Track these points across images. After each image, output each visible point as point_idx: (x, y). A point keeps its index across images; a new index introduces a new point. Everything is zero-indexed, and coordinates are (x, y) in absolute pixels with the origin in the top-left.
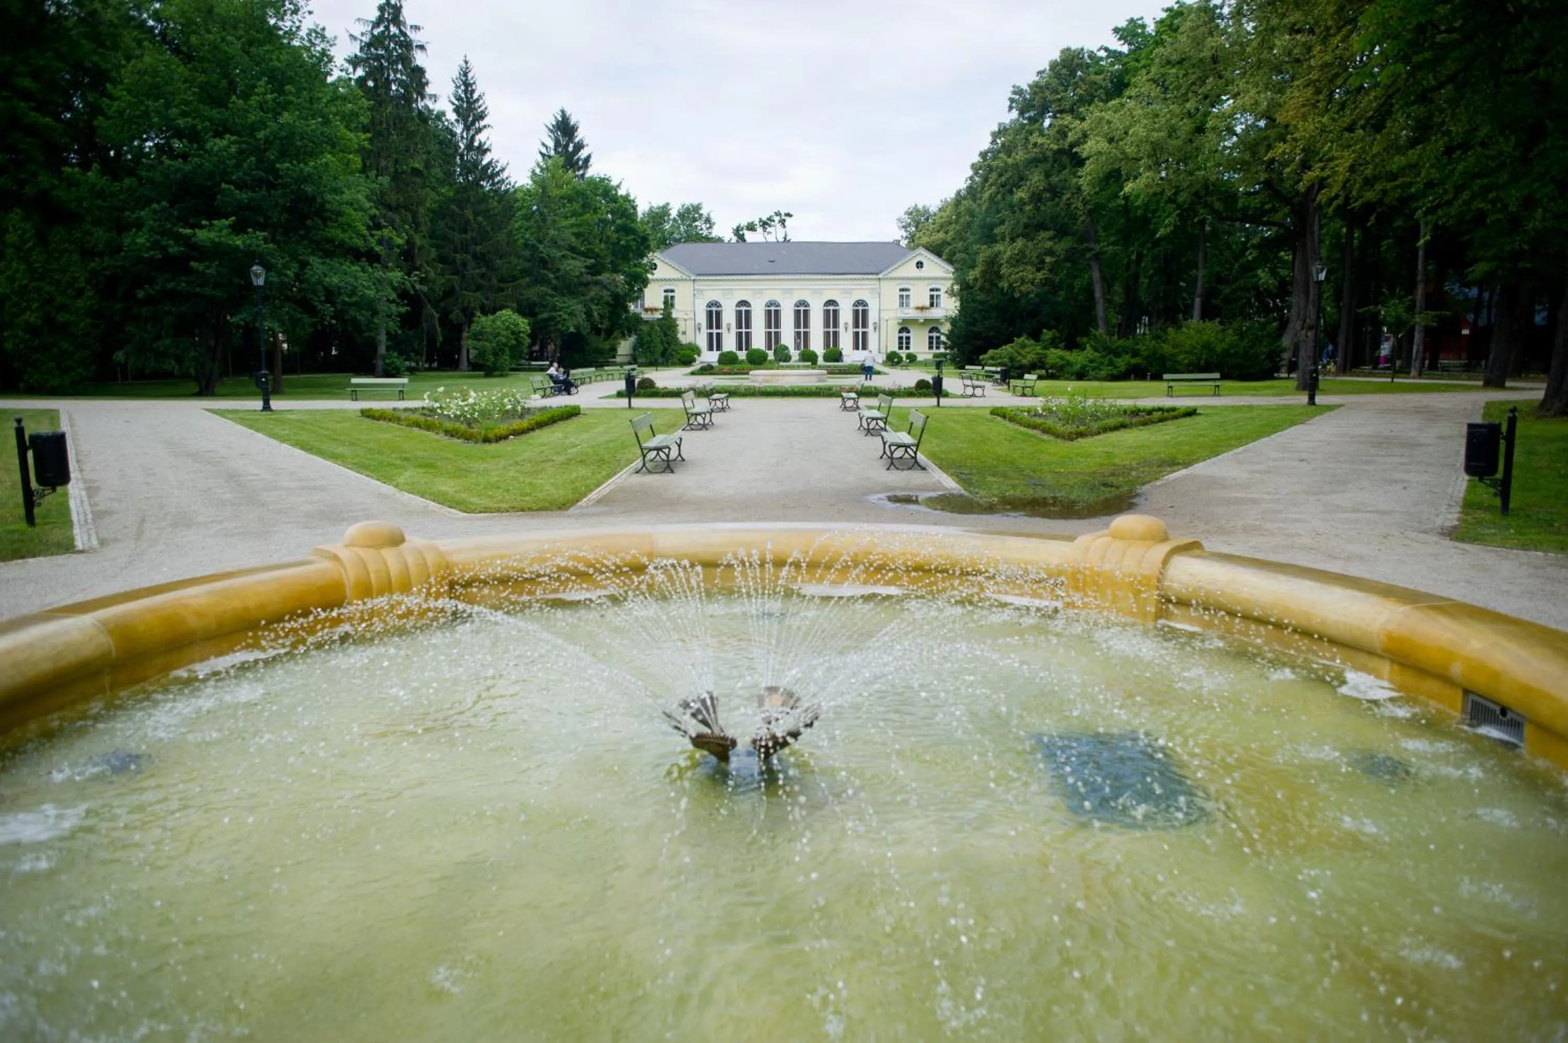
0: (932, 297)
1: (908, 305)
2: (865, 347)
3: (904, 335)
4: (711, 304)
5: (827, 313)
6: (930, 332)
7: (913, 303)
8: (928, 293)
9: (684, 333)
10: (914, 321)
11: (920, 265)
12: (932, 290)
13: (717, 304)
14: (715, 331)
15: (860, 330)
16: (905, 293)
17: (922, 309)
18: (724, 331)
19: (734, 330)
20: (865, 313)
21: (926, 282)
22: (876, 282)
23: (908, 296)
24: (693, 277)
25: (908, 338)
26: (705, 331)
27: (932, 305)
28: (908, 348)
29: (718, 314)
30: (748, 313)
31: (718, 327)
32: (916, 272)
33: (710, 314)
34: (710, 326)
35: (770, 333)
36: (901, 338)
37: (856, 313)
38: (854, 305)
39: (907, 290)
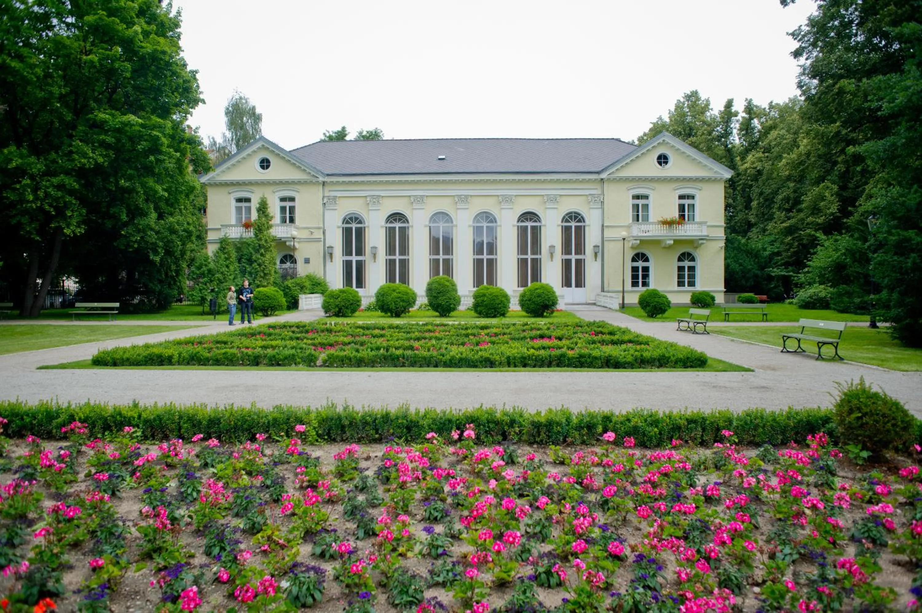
0: (682, 208)
1: (646, 219)
2: (580, 284)
3: (640, 264)
4: (348, 220)
5: (522, 231)
6: (680, 260)
7: (655, 215)
8: (677, 202)
9: (307, 261)
10: (655, 243)
11: (663, 160)
12: (681, 197)
13: (357, 219)
14: (354, 258)
15: (573, 257)
16: (641, 202)
17: (669, 223)
18: (367, 258)
19: (382, 256)
20: (580, 231)
21: (674, 185)
22: (598, 186)
23: (646, 207)
24: (321, 179)
25: (646, 270)
26: (339, 258)
27: (682, 217)
28: (645, 284)
29: (360, 233)
30: (404, 232)
31: (360, 252)
32: (656, 171)
33: (347, 232)
34: (347, 251)
35: (437, 261)
36: (635, 270)
37: (566, 230)
38: (565, 220)
39: (647, 197)
